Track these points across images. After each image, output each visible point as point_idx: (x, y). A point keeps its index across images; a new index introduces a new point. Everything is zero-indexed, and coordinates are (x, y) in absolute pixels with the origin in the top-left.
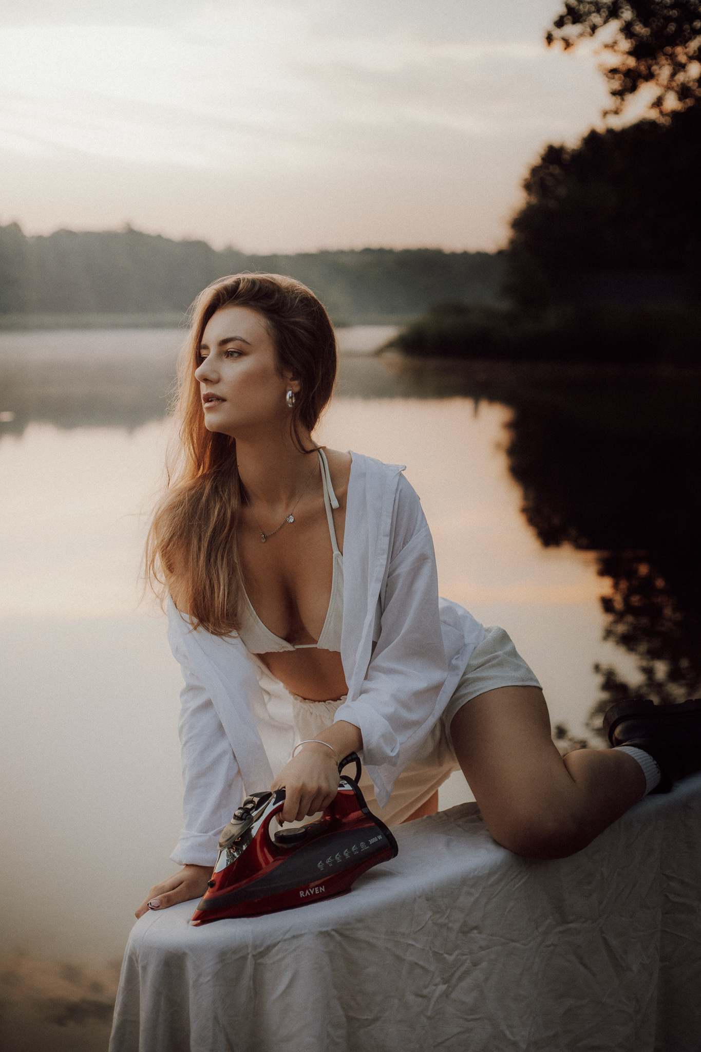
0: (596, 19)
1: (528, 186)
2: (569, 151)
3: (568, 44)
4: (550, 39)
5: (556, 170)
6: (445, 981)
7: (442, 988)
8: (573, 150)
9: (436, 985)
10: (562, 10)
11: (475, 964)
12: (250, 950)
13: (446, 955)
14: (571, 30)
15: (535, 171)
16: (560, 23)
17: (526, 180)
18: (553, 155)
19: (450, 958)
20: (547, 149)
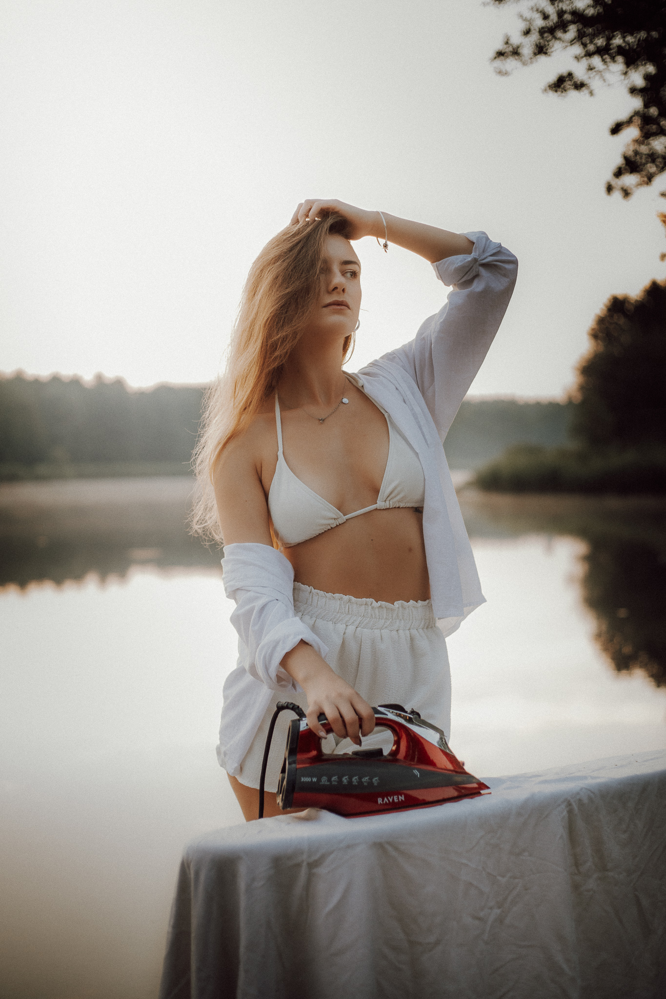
0: (652, 168)
1: (595, 335)
2: (632, 302)
3: (626, 193)
4: (610, 189)
5: (622, 321)
6: (500, 905)
7: (497, 911)
8: (636, 301)
9: (491, 908)
10: (619, 161)
12: (305, 857)
13: (499, 878)
14: (630, 180)
15: (601, 321)
16: (618, 173)
17: (593, 329)
18: (617, 305)
19: (503, 880)
20: (612, 301)
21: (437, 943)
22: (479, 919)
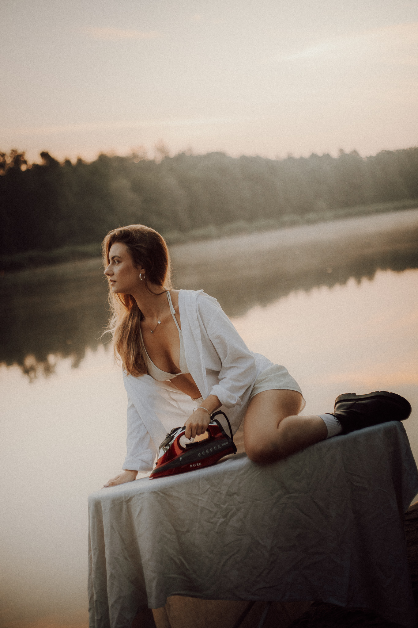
6: (225, 517)
7: (222, 520)
9: (219, 518)
11: (238, 510)
13: (222, 506)
19: (224, 507)
21: (188, 531)
22: (211, 523)
